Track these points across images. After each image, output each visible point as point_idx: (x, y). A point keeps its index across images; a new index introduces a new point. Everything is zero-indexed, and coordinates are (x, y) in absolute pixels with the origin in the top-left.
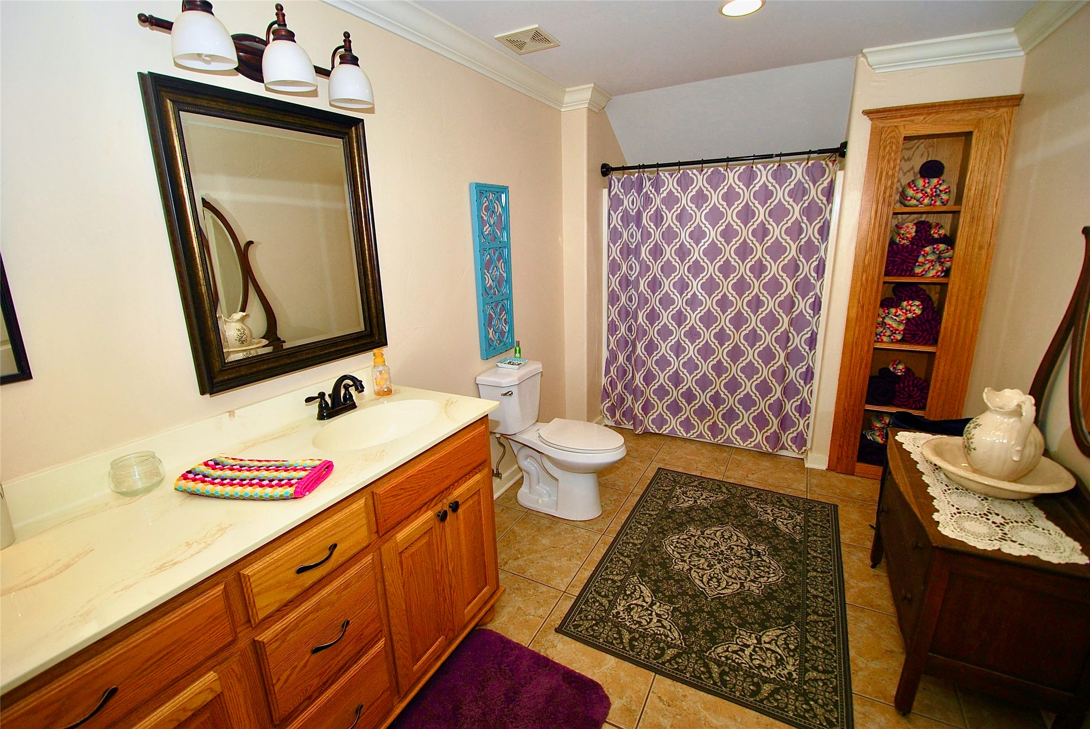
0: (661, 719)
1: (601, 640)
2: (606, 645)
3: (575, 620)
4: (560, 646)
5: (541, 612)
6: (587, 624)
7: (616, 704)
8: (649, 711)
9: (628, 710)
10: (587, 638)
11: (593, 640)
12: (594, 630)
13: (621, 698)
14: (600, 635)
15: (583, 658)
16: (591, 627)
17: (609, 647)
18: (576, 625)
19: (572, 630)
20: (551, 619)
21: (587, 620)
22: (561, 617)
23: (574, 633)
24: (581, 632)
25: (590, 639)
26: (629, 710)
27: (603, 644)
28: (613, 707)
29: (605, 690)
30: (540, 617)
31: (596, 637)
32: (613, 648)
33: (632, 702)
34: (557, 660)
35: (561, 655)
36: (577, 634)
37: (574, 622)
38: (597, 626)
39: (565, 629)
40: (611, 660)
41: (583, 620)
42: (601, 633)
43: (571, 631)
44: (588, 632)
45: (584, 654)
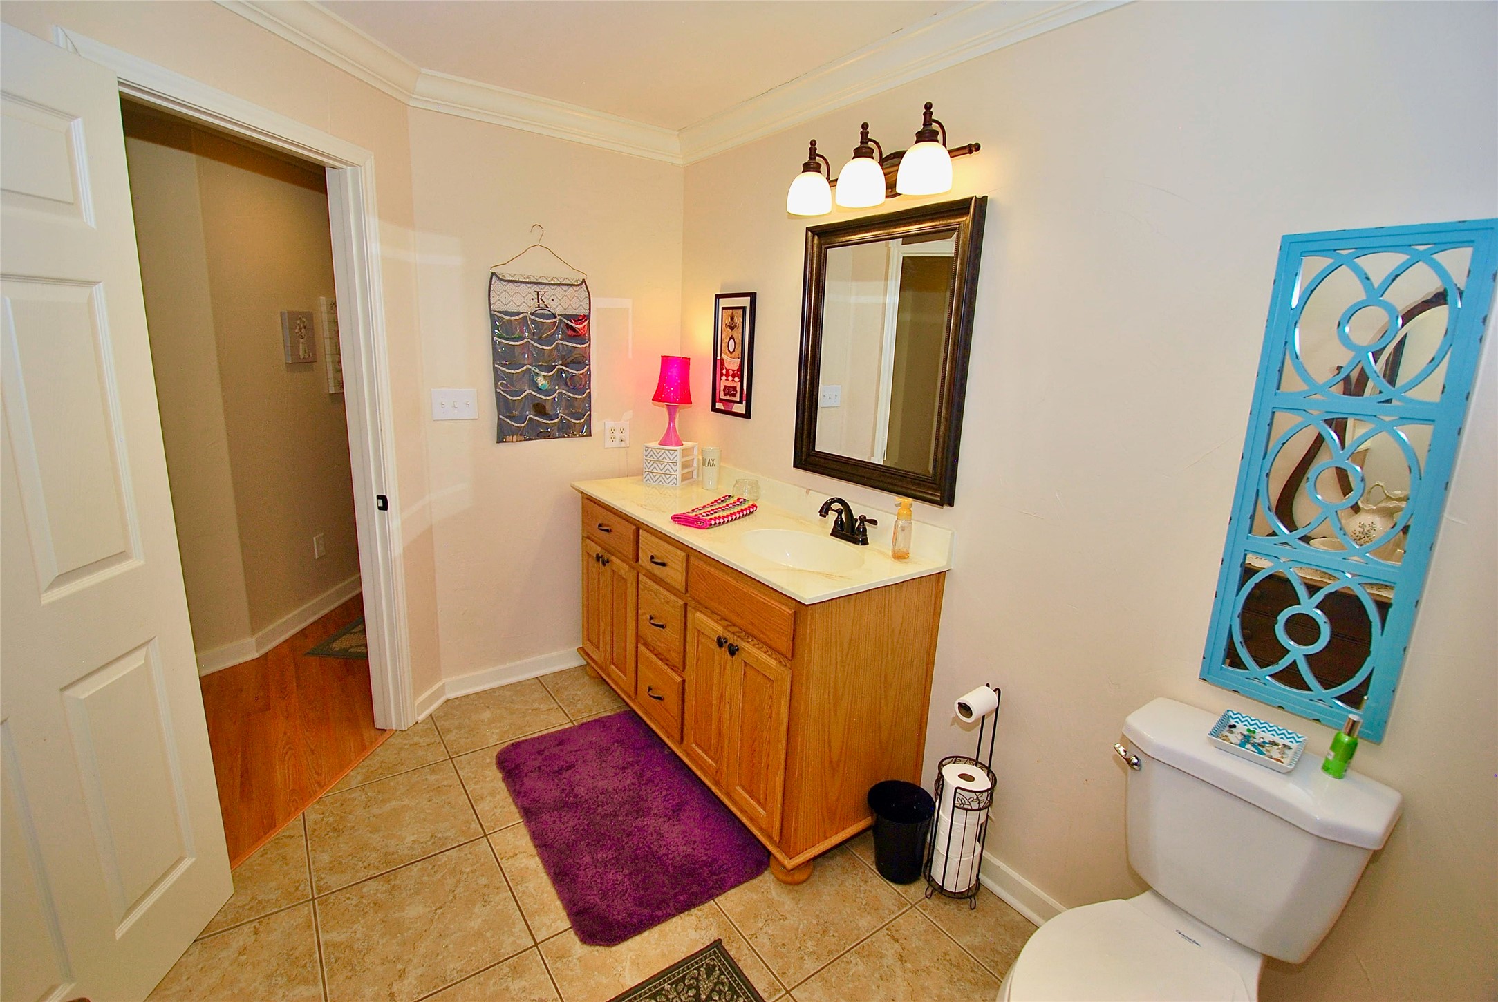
0: (523, 983)
1: (667, 987)
2: (655, 987)
3: (722, 973)
4: (693, 934)
5: (763, 939)
6: (706, 986)
7: (579, 949)
8: (542, 977)
9: (563, 956)
10: (683, 970)
11: (674, 976)
12: (690, 987)
13: (580, 959)
14: (676, 989)
15: (658, 951)
16: (698, 988)
17: (650, 990)
18: (714, 971)
19: (708, 961)
20: (743, 947)
21: (713, 990)
22: (739, 960)
23: (701, 960)
24: (698, 969)
25: (679, 973)
26: (560, 958)
27: (660, 984)
28: (578, 943)
29: (601, 949)
30: (754, 935)
31: (677, 982)
32: (645, 993)
33: (566, 967)
34: (675, 921)
35: (679, 929)
36: (697, 963)
37: (720, 969)
38: (693, 997)
39: (715, 952)
40: (632, 981)
41: (716, 984)
42: (678, 994)
43: (706, 957)
44: (692, 978)
45: (664, 955)
